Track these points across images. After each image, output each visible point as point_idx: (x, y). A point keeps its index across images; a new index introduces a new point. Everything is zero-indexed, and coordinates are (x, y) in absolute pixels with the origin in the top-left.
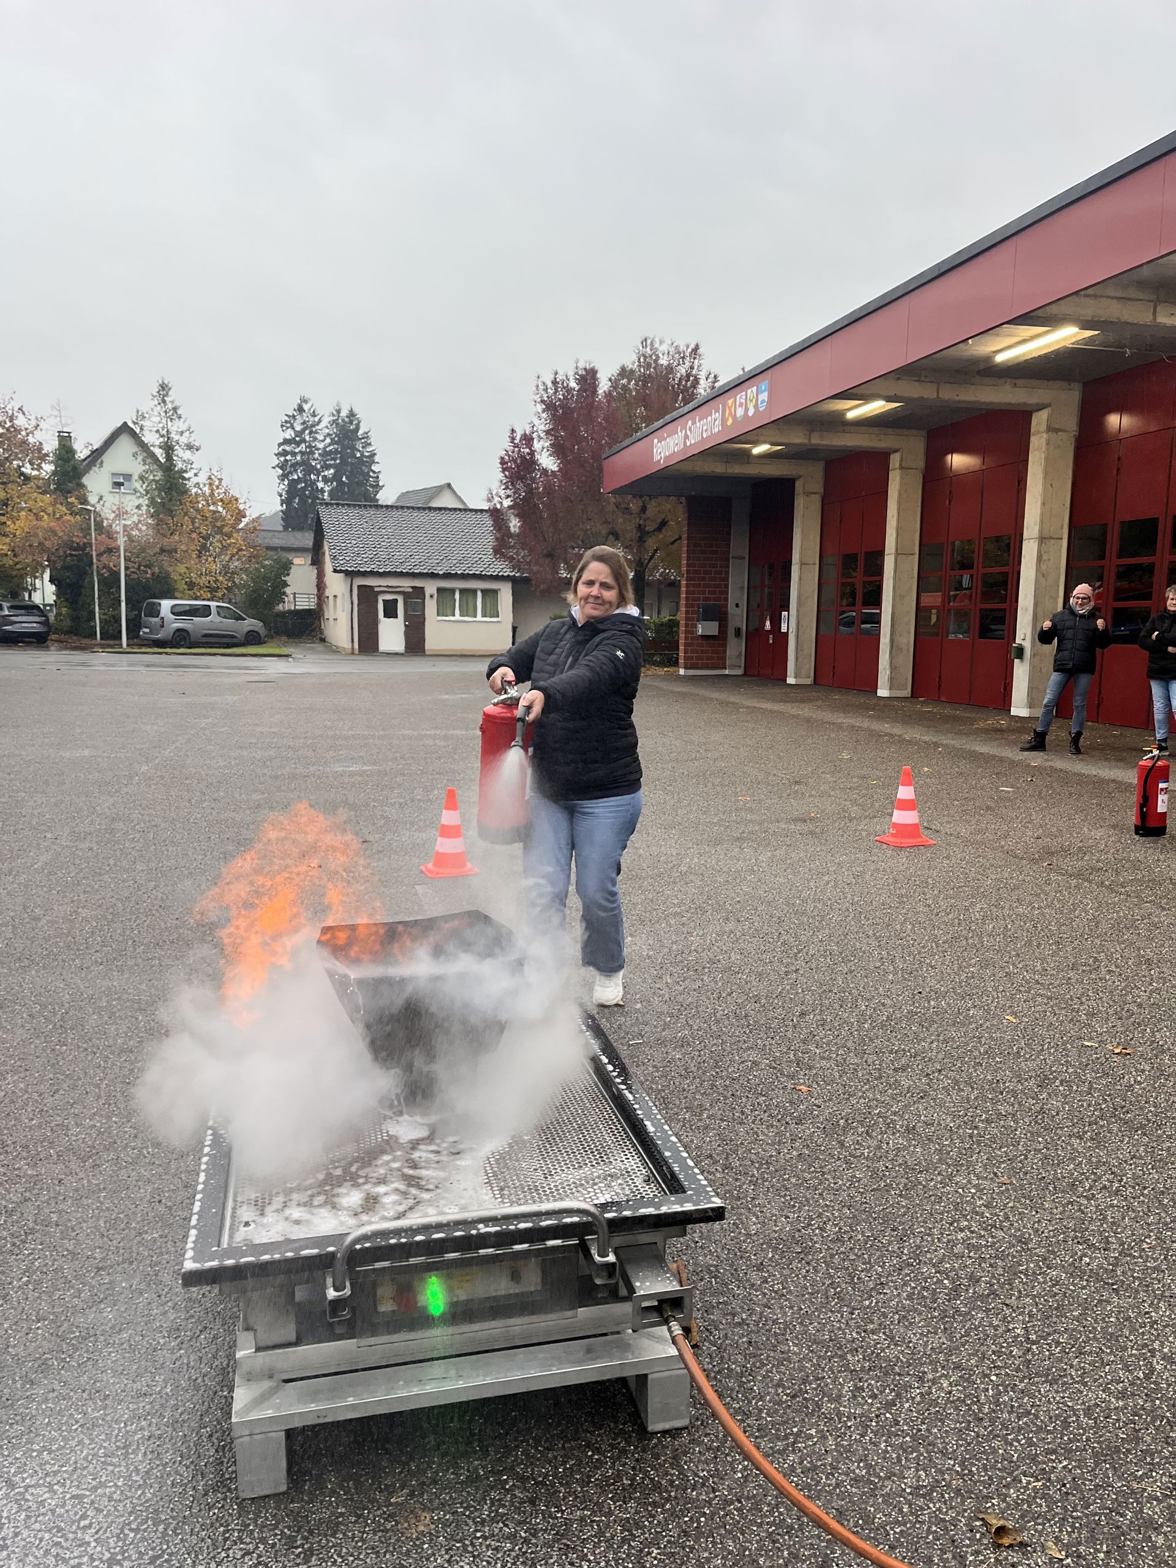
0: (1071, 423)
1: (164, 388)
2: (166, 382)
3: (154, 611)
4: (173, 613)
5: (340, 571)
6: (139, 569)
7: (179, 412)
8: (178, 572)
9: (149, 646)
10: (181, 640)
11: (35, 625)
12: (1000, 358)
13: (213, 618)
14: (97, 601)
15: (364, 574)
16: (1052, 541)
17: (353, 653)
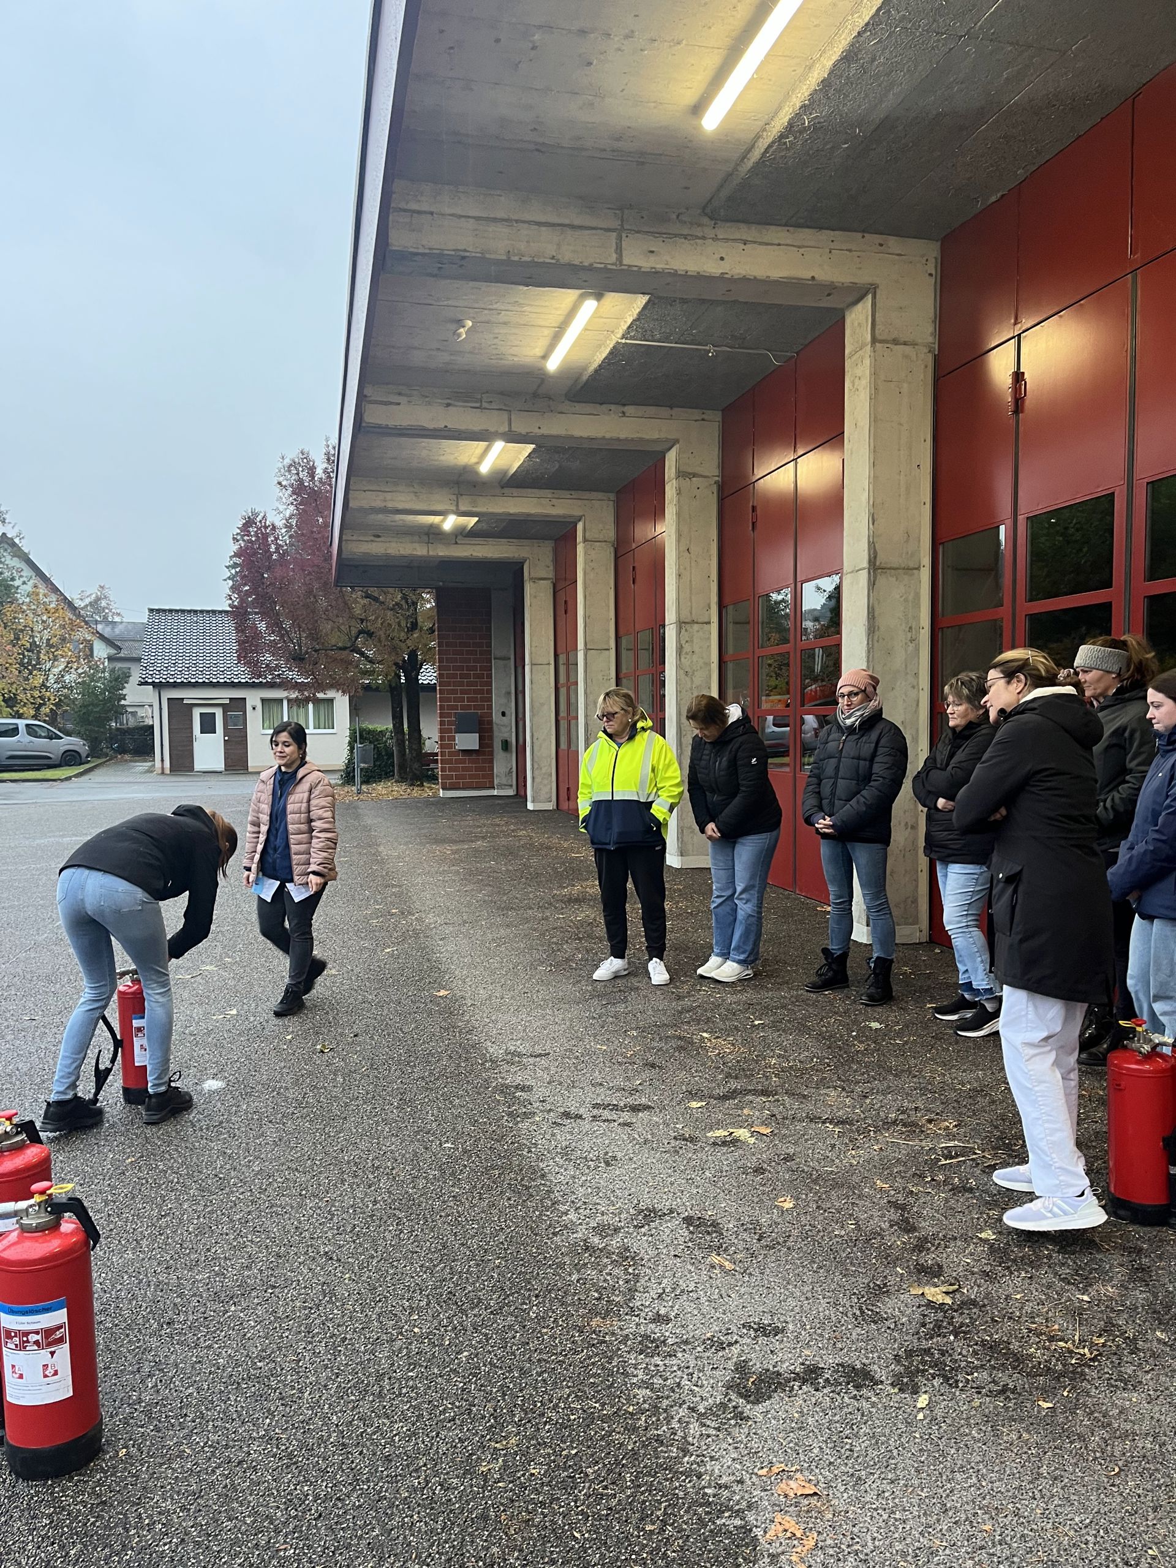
5: (146, 683)
13: (23, 737)
15: (175, 685)
17: (163, 774)
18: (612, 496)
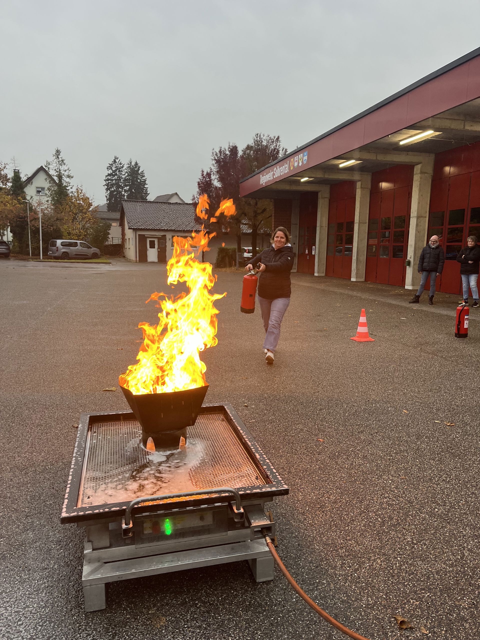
0: (430, 170)
1: (58, 152)
2: (59, 149)
3: (54, 244)
4: (62, 245)
5: (131, 229)
6: (47, 227)
7: (64, 162)
8: (64, 228)
9: (51, 259)
10: (65, 256)
11: (4, 250)
12: (402, 143)
13: (79, 247)
14: (30, 240)
15: (141, 230)
16: (422, 218)
17: (136, 262)
18: (371, 174)
